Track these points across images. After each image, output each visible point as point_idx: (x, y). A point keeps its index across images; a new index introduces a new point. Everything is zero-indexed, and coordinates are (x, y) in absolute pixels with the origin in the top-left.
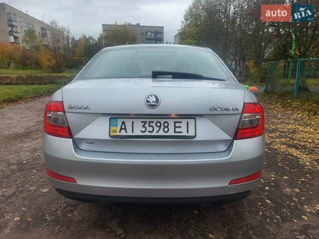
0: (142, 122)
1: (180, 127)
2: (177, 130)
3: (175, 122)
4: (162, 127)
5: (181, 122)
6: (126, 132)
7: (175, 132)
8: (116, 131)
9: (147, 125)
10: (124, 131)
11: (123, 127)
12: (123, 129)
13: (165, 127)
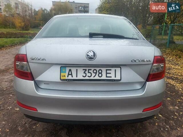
0: (83, 70)
1: (110, 73)
2: (108, 75)
3: (107, 70)
4: (98, 73)
5: (111, 70)
6: (72, 77)
7: (107, 77)
8: (65, 76)
9: (87, 72)
10: (71, 76)
11: (70, 73)
12: (70, 75)
13: (99, 73)
